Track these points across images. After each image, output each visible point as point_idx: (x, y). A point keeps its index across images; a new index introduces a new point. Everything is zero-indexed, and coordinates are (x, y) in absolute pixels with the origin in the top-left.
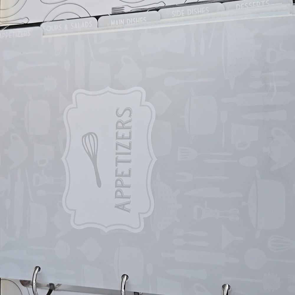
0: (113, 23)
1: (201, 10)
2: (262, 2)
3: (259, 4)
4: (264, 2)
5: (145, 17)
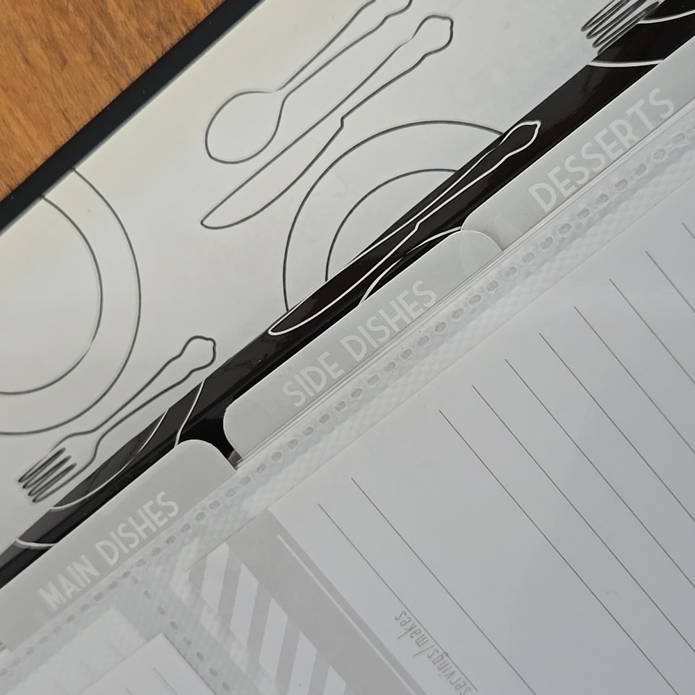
1: (397, 309)
2: (634, 113)
3: (630, 129)
4: (641, 108)
5: (162, 494)
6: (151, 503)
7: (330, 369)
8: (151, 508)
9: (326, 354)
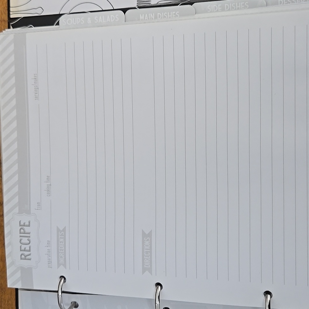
0: (142, 17)
1: (240, 5)
5: (178, 12)
6: (175, 12)
7: (219, 8)
8: (174, 13)
9: (221, 5)
